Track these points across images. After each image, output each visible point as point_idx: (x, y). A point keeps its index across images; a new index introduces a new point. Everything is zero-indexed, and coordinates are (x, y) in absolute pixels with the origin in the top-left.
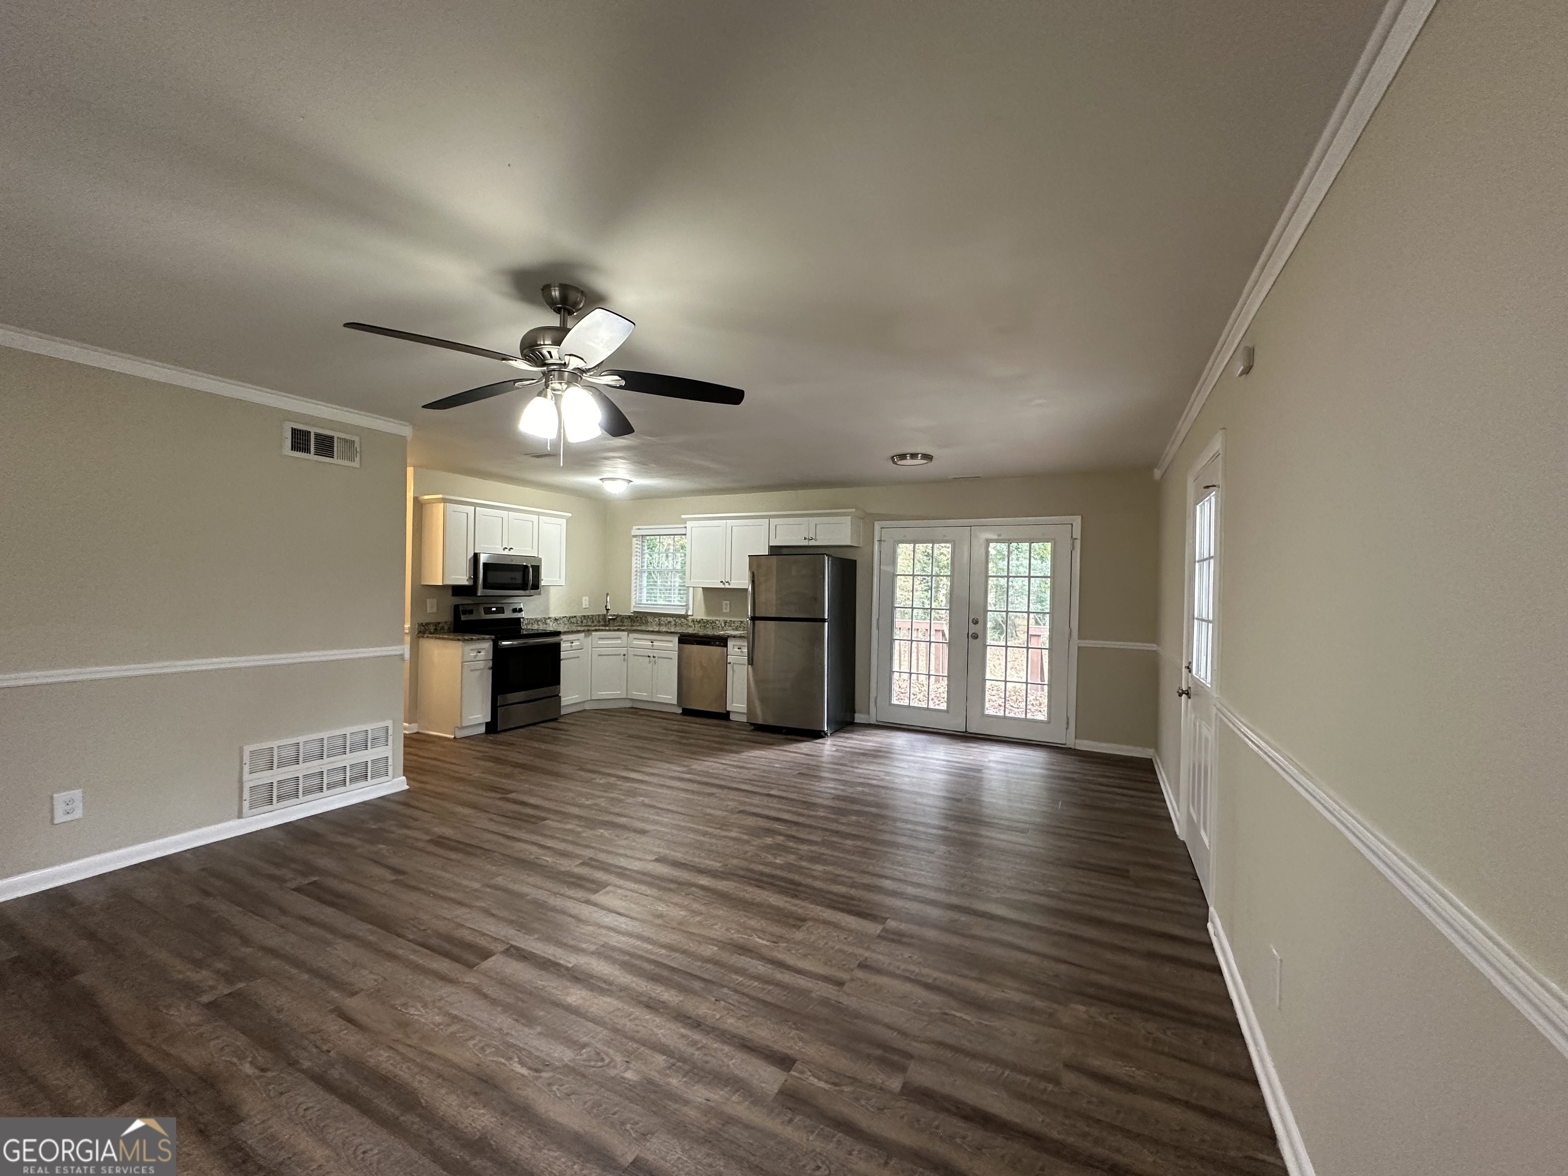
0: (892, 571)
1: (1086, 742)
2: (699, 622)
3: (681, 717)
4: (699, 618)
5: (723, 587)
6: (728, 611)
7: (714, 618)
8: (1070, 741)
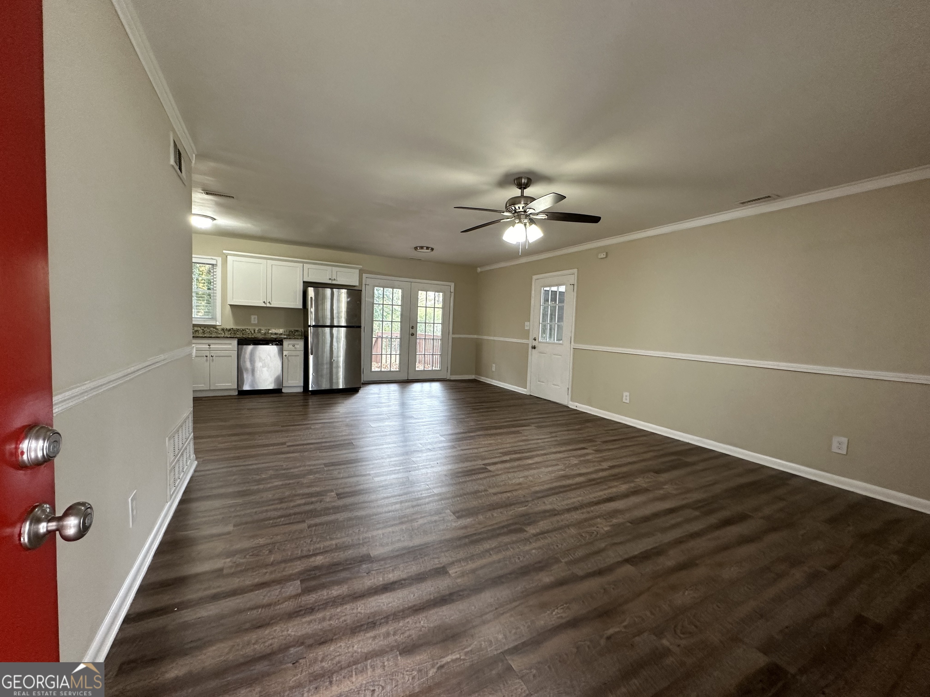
0: (372, 301)
1: (454, 376)
2: (230, 330)
3: (237, 397)
4: (228, 327)
5: (265, 305)
6: (256, 322)
7: (243, 328)
8: (449, 377)
